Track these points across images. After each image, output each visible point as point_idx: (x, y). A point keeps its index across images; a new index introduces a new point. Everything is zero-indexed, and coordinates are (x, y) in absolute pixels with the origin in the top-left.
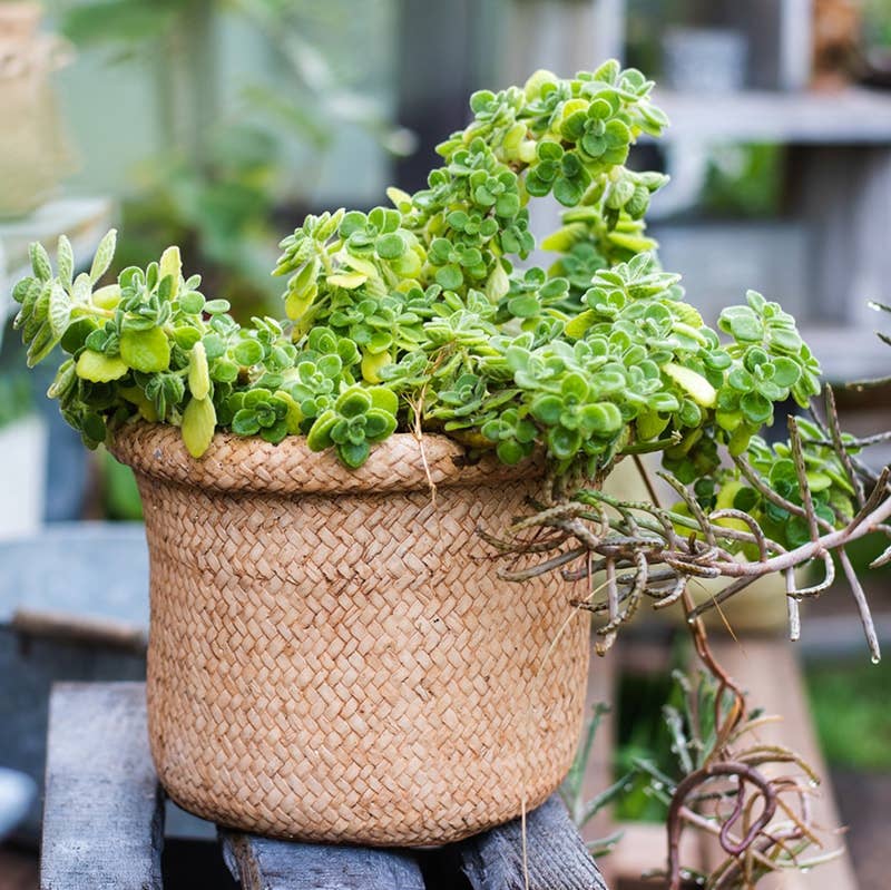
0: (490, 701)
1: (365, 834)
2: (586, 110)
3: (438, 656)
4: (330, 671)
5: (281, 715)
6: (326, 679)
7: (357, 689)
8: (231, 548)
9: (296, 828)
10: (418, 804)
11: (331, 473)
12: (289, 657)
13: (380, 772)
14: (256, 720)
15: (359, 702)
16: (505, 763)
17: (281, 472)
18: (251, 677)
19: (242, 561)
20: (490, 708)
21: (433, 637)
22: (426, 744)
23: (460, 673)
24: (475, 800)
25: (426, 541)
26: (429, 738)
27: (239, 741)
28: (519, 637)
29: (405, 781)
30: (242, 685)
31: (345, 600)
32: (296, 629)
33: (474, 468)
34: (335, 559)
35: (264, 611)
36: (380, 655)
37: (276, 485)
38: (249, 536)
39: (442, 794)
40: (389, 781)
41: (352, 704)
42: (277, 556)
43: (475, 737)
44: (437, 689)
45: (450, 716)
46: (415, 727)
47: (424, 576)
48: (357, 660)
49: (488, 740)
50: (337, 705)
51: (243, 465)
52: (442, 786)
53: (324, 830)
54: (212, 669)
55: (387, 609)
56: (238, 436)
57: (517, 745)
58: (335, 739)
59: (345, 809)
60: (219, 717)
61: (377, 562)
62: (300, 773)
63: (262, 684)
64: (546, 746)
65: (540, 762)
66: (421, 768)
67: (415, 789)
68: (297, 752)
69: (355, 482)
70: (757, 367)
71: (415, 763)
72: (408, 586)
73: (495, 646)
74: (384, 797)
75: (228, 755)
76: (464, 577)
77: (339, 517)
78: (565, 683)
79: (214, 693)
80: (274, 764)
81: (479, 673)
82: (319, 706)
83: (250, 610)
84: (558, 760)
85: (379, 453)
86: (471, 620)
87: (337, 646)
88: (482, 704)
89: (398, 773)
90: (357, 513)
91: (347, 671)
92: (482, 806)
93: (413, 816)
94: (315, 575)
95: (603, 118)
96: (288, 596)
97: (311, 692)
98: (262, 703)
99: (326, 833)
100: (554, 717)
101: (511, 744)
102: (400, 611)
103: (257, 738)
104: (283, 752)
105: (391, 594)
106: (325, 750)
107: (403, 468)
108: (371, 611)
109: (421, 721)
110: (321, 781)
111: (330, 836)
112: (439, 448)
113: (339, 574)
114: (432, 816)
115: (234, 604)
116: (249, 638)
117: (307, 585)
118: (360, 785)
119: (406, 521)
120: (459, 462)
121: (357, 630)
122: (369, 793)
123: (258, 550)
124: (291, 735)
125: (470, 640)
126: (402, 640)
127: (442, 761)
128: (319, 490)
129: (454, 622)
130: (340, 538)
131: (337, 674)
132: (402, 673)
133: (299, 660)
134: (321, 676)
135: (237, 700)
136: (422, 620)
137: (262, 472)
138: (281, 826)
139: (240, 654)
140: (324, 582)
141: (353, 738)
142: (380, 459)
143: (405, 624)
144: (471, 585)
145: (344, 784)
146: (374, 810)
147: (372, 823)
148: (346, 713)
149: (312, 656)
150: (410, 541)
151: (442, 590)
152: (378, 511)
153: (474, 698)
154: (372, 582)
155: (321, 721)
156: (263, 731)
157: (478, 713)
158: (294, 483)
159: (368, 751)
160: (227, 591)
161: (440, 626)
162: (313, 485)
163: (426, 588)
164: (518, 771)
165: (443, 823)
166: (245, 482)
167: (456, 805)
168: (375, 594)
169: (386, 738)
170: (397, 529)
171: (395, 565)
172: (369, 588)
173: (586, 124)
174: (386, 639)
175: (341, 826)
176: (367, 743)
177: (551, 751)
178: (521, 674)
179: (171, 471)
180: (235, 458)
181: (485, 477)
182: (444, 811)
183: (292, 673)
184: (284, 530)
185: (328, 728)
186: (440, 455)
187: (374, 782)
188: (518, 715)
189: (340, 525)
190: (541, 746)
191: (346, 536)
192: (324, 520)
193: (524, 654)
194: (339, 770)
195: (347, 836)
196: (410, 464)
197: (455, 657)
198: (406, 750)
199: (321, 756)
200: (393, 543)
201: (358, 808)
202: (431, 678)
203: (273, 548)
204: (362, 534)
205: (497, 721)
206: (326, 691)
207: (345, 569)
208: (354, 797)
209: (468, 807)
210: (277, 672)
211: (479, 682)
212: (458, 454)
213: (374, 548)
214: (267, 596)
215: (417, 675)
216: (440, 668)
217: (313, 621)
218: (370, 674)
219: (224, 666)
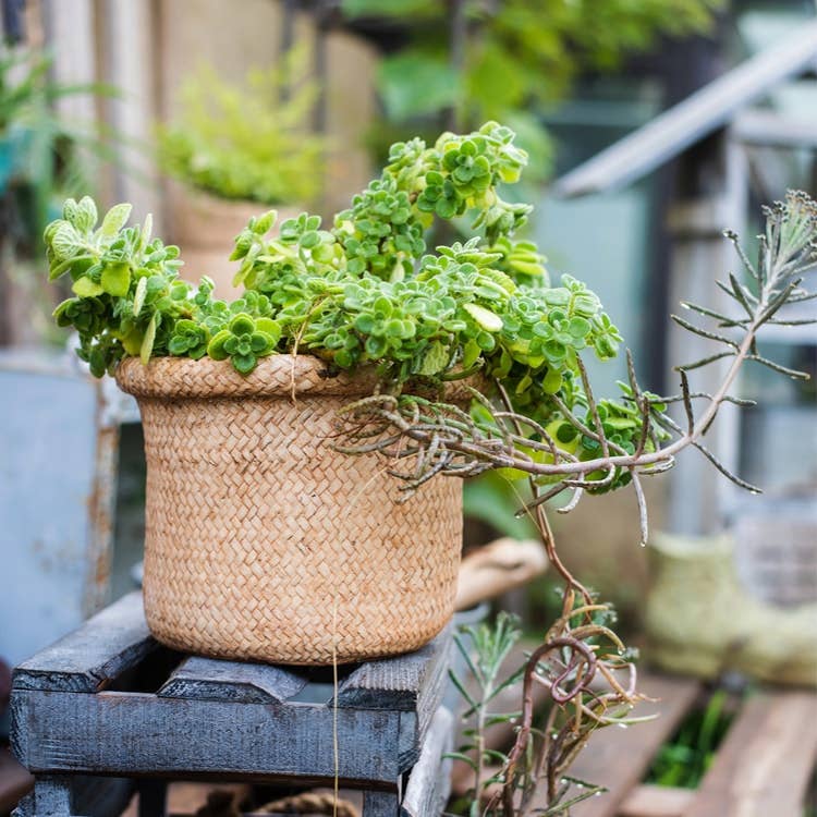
0: (356, 560)
1: (262, 652)
2: (458, 149)
3: (314, 522)
4: (238, 529)
5: (207, 562)
6: (236, 536)
7: (256, 543)
8: (177, 442)
9: (216, 646)
10: (299, 631)
11: (230, 378)
12: (212, 520)
13: (271, 605)
14: (191, 566)
15: (258, 553)
16: (369, 608)
17: (198, 378)
18: (188, 536)
19: (183, 450)
20: (356, 565)
21: (311, 509)
22: (306, 587)
23: (331, 536)
24: (344, 633)
25: (305, 436)
26: (308, 582)
27: (182, 583)
28: (381, 516)
29: (289, 613)
30: (184, 542)
31: (248, 478)
32: (217, 498)
33: (334, 380)
34: (240, 446)
35: (196, 486)
36: (272, 520)
37: (196, 389)
38: (187, 431)
39: (318, 625)
40: (278, 612)
41: (253, 555)
42: (203, 445)
43: (343, 586)
44: (314, 546)
45: (324, 567)
46: (297, 573)
47: (304, 462)
48: (256, 521)
49: (354, 588)
50: (242, 555)
51: (176, 375)
52: (317, 619)
53: (235, 647)
54: (167, 532)
55: (278, 484)
56: (174, 355)
57: (380, 597)
58: (241, 580)
59: (247, 631)
60: (171, 567)
61: (269, 449)
62: (218, 604)
63: (195, 540)
64: (406, 603)
65: (400, 613)
66: (302, 604)
67: (297, 620)
68: (216, 589)
69: (247, 386)
70: (556, 322)
71: (296, 601)
72: (293, 469)
73: (360, 519)
74: (273, 625)
75: (175, 594)
76: (335, 466)
77: (242, 415)
78: (423, 558)
79: (168, 550)
80: (202, 598)
81: (347, 538)
82: (231, 555)
83: (188, 487)
84: (418, 615)
85: (263, 365)
86: (340, 498)
87: (243, 511)
88: (350, 561)
89: (285, 606)
90: (255, 412)
91: (251, 529)
92: (349, 638)
93: (295, 640)
94: (226, 457)
95: (472, 155)
96: (211, 475)
97: (226, 545)
98: (196, 553)
99: (235, 651)
100: (413, 581)
101: (375, 595)
102: (287, 486)
103: (192, 580)
104: (207, 589)
105: (280, 474)
106: (234, 588)
107: (280, 376)
108: (265, 486)
109: (301, 570)
110: (231, 611)
111: (239, 653)
112: (308, 363)
113: (244, 458)
114: (310, 641)
115: (179, 482)
116: (188, 507)
117: (222, 465)
118: (257, 614)
119: (290, 420)
120: (322, 375)
121: (257, 499)
122: (263, 621)
123: (193, 441)
124: (213, 577)
125: (339, 512)
126: (288, 508)
127: (317, 601)
128: (224, 393)
129: (327, 498)
130: (243, 431)
131: (243, 532)
132: (288, 533)
133: (218, 521)
134: (232, 533)
135: (181, 552)
136: (303, 495)
137: (188, 380)
138: (207, 646)
139: (183, 518)
140: (233, 464)
141: (253, 579)
142: (264, 369)
143: (290, 496)
144: (340, 472)
145: (246, 613)
146: (267, 632)
147: (266, 643)
148: (249, 561)
149: (227, 519)
150: (293, 435)
151: (318, 473)
152: (269, 412)
153: (343, 556)
154: (266, 464)
155: (232, 566)
156: (195, 574)
157: (346, 568)
158: (207, 387)
159: (263, 589)
160: (176, 474)
161: (316, 499)
162: (220, 388)
163: (306, 471)
164: (380, 616)
165: (319, 647)
166: (178, 388)
167: (328, 634)
168: (268, 473)
169: (277, 580)
170: (284, 426)
171: (282, 452)
172: (264, 469)
173: (458, 159)
174: (276, 507)
175: (245, 645)
176: (262, 584)
177: (410, 607)
178: (383, 544)
179: (138, 385)
180: (171, 370)
181: (344, 388)
182: (319, 638)
183: (214, 532)
184: (208, 426)
185: (236, 571)
186: (308, 369)
187: (267, 611)
188: (380, 573)
189: (243, 421)
190: (401, 601)
191: (247, 429)
192: (232, 418)
193: (385, 530)
194: (243, 603)
195: (251, 653)
196: (286, 374)
197: (327, 523)
198: (291, 590)
199: (232, 591)
200: (281, 436)
201: (256, 632)
202: (309, 538)
203: (201, 440)
204: (259, 428)
205: (362, 576)
206: (235, 544)
207: (247, 454)
208: (253, 624)
209: (338, 638)
210: (205, 531)
211: (347, 544)
212: (322, 368)
213: (267, 439)
214: (198, 474)
215: (299, 535)
216: (316, 531)
217: (228, 493)
218: (265, 532)
219: (174, 529)
